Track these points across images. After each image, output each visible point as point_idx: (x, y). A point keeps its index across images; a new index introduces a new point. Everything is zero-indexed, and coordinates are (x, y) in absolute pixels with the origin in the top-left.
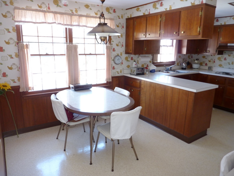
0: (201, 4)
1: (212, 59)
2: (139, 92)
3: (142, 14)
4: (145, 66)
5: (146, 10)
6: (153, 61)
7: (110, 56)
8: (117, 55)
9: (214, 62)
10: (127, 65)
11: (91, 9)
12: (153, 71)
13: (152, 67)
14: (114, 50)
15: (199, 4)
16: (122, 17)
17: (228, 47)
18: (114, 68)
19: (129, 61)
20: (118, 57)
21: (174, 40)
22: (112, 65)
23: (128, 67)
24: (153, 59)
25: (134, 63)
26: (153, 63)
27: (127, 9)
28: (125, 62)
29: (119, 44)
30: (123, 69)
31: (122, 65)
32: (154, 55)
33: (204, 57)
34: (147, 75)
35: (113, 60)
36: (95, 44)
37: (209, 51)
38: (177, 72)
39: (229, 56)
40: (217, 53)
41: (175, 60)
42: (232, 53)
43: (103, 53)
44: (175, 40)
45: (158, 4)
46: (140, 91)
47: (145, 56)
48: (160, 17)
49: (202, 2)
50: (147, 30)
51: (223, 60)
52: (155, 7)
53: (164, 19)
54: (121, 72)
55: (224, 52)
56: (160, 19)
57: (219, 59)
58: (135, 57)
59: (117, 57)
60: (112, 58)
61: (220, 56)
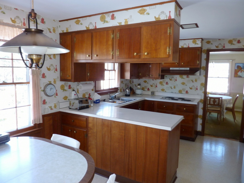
0: (169, 19)
1: (154, 84)
2: (85, 133)
3: (85, 29)
4: (87, 96)
5: (91, 23)
6: (95, 89)
7: (39, 85)
8: (48, 83)
9: (156, 86)
10: (64, 96)
11: (4, 13)
12: (97, 101)
13: (96, 97)
14: (44, 76)
15: (166, 19)
16: (54, 31)
17: (171, 71)
18: (44, 102)
19: (66, 90)
20: (51, 86)
21: (115, 64)
22: (41, 98)
23: (65, 99)
24: (95, 86)
25: (74, 93)
26: (96, 91)
27: (60, 21)
28: (60, 92)
29: (52, 68)
30: (58, 102)
31: (56, 96)
32: (97, 82)
33: (145, 82)
34: (92, 108)
35: (44, 91)
36: (13, 67)
37: (152, 76)
38: (122, 100)
39: (171, 80)
40: (160, 77)
41: (119, 87)
42: (173, 77)
43: (25, 81)
44: (117, 64)
45: (108, 16)
46: (87, 132)
47: (86, 83)
48: (112, 33)
49: (170, 16)
50: (94, 49)
51: (165, 84)
52: (103, 20)
53: (118, 36)
54: (55, 106)
55: (165, 76)
56: (112, 36)
57: (161, 83)
58: (74, 85)
59: (49, 86)
60: (41, 88)
61: (162, 80)
